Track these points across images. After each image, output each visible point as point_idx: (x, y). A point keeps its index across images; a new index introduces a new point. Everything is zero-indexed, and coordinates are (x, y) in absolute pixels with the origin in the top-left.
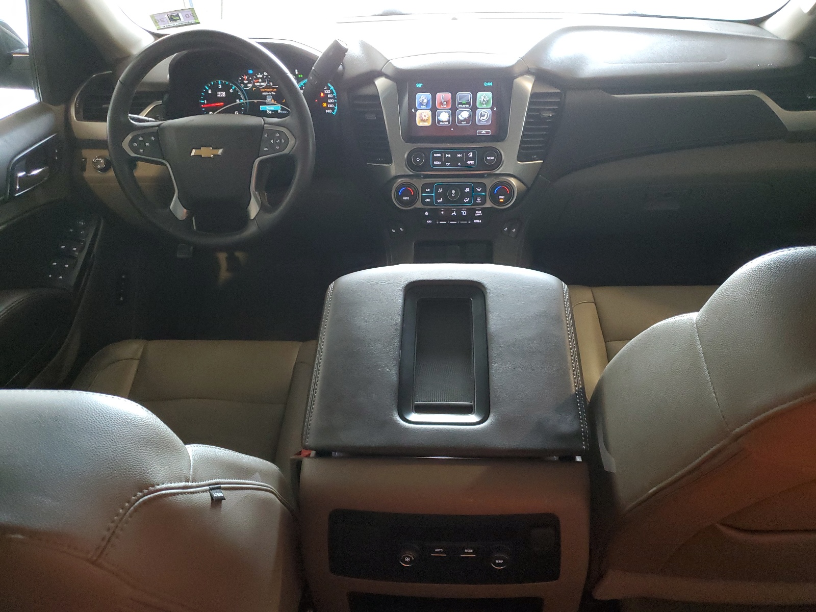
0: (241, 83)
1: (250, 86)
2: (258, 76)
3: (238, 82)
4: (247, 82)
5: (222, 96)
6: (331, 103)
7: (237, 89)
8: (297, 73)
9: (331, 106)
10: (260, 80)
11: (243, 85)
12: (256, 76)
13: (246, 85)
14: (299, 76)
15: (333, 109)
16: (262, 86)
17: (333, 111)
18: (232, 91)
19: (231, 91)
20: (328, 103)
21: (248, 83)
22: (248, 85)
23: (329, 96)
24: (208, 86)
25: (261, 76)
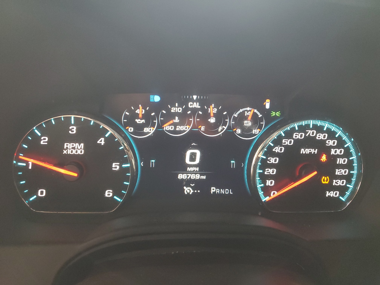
0: (126, 125)
1: (150, 131)
2: (173, 110)
3: (120, 122)
4: (143, 121)
5: (74, 152)
6: (341, 177)
7: (118, 137)
8: (268, 106)
9: (340, 183)
10: (177, 120)
11: (131, 129)
12: (168, 110)
13: (139, 129)
14: (273, 114)
15: (342, 190)
16: (180, 132)
17: (342, 194)
18: (103, 143)
19: (102, 141)
20: (334, 177)
21: (146, 125)
22: (146, 130)
23: (340, 161)
24: (40, 128)
25: (179, 110)
